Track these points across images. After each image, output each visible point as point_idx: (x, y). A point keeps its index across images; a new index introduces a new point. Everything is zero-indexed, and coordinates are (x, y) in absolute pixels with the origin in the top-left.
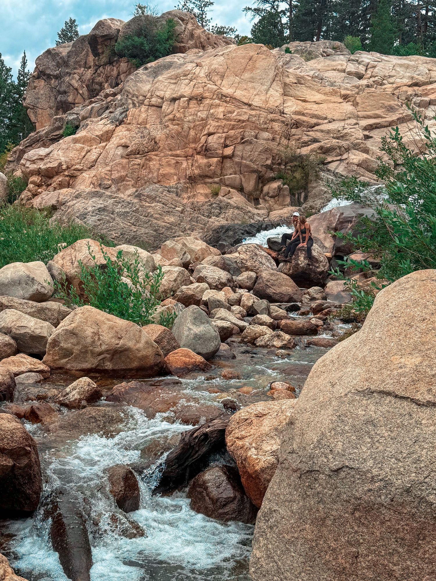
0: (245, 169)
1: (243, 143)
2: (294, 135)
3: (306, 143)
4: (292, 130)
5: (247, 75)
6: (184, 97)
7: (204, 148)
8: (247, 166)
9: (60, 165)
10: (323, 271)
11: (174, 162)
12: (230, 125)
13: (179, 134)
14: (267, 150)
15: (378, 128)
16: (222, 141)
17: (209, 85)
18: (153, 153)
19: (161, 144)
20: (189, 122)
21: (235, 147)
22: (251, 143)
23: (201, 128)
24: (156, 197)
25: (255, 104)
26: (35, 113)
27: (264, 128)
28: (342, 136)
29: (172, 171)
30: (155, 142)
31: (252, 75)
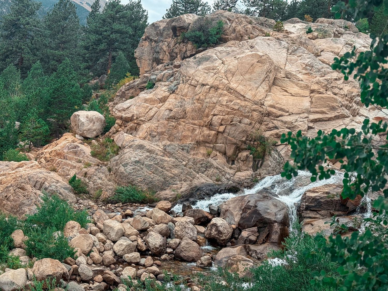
0: (229, 142)
1: (231, 125)
2: (265, 121)
3: (270, 128)
4: (265, 118)
5: (247, 76)
6: (208, 85)
7: (209, 123)
8: (230, 140)
9: (133, 116)
10: (224, 239)
11: (192, 128)
12: (227, 111)
13: (200, 109)
14: (244, 131)
15: (321, 121)
16: (220, 121)
17: (224, 80)
18: (182, 120)
19: (188, 115)
20: (207, 102)
21: (226, 127)
22: (236, 125)
23: (212, 108)
24: (173, 154)
25: (247, 96)
26: (140, 62)
27: (247, 116)
28: (293, 127)
29: (190, 134)
30: (185, 113)
31: (250, 76)
